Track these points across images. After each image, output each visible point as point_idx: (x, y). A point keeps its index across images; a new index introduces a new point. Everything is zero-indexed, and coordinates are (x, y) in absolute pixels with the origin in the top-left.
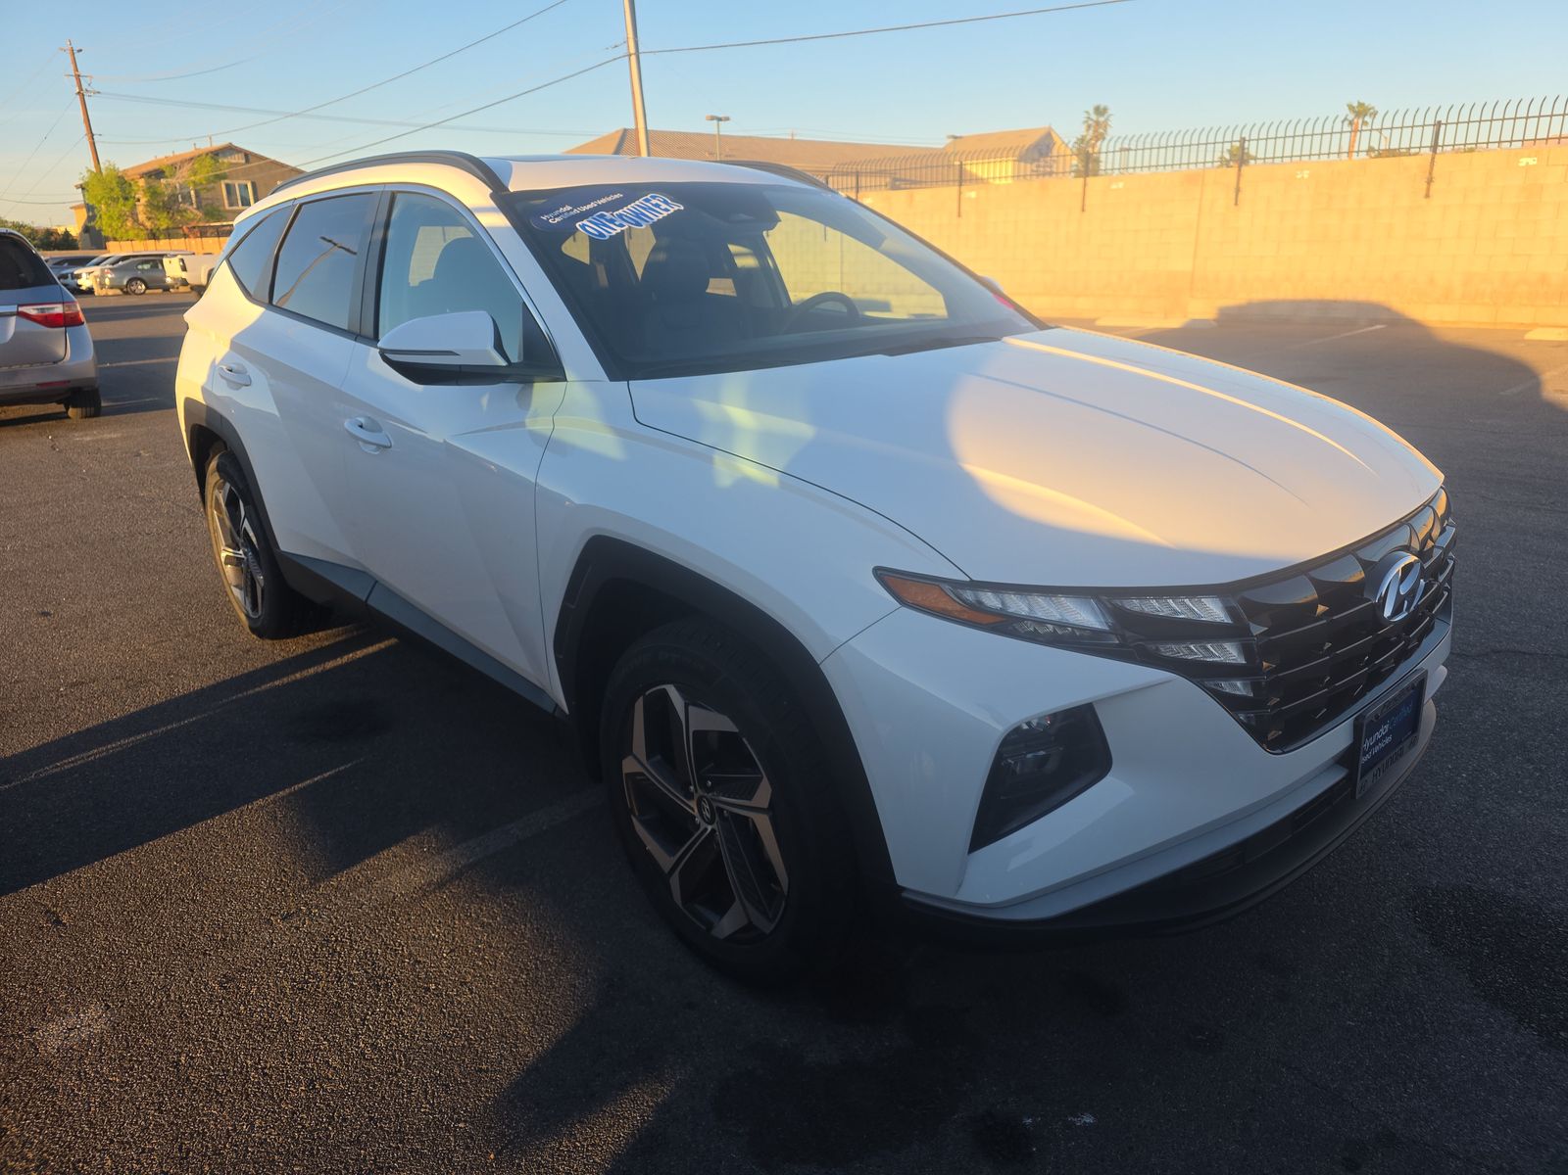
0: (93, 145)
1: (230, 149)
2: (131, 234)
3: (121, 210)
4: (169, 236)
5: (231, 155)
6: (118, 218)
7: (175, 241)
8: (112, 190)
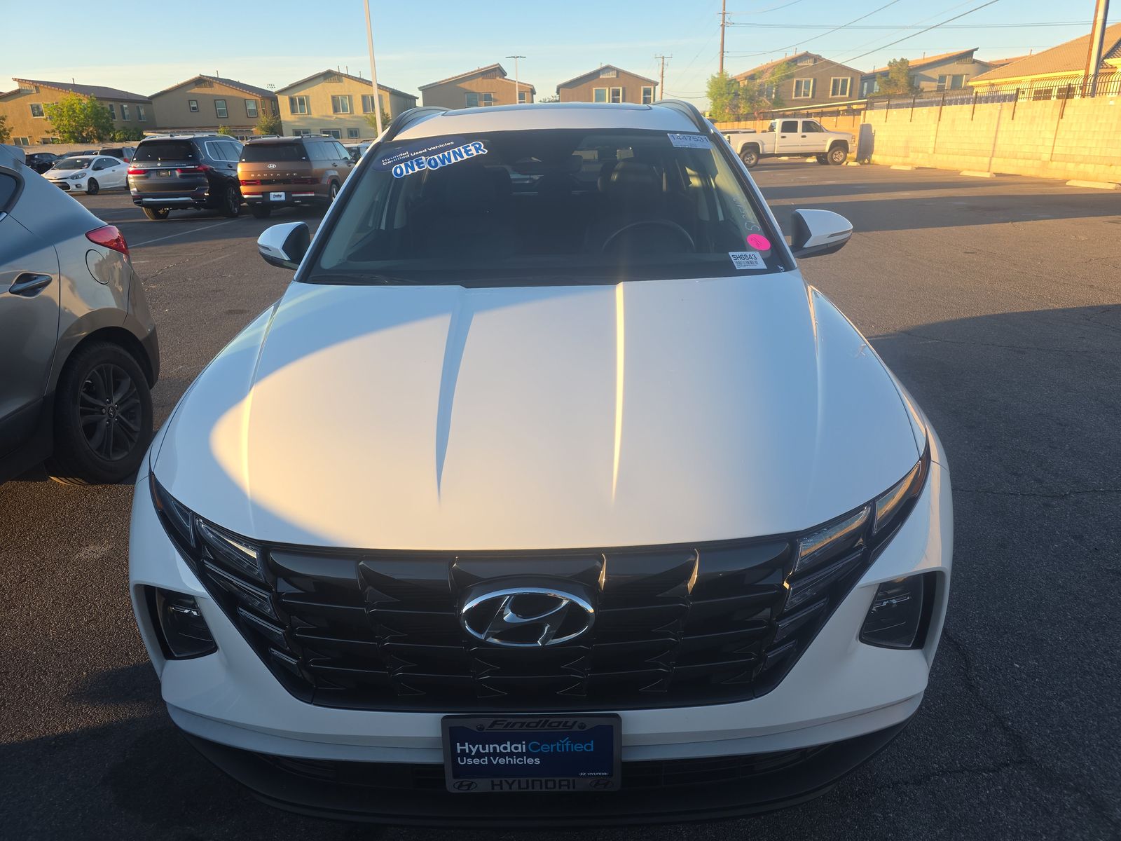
0: (722, 59)
1: (806, 56)
2: (726, 118)
3: (724, 102)
4: (746, 119)
5: (805, 60)
6: (721, 108)
7: (748, 122)
8: (722, 88)
